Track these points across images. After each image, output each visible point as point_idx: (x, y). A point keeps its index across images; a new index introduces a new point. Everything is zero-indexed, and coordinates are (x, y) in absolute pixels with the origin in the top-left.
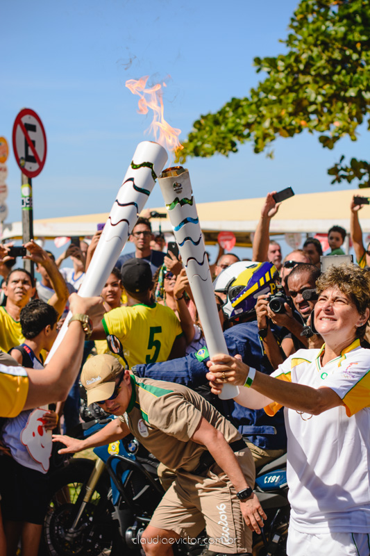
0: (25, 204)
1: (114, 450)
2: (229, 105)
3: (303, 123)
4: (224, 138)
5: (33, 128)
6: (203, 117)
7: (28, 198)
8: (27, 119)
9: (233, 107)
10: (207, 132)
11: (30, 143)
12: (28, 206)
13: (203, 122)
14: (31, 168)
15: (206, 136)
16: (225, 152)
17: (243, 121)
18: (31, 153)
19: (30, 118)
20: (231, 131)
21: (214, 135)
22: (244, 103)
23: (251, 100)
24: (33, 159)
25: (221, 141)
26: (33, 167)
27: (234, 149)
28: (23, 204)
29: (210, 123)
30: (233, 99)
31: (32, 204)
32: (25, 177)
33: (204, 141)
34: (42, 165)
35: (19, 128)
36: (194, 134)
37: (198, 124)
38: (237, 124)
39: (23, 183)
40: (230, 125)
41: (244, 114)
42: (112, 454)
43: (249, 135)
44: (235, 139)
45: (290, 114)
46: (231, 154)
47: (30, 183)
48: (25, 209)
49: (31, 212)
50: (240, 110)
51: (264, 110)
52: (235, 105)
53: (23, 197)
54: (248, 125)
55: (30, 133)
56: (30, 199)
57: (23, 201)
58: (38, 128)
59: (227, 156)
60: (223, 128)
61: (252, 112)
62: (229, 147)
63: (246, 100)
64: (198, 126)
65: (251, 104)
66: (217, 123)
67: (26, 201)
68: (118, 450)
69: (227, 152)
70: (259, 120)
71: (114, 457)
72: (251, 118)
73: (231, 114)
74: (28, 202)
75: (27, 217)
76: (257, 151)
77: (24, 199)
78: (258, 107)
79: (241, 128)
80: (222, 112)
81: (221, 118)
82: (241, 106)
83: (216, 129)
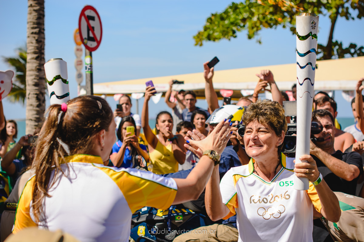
0: (87, 69)
1: (142, 233)
2: (231, 7)
3: (280, 19)
4: (228, 28)
5: (93, 18)
6: (213, 15)
7: (89, 65)
8: (88, 13)
9: (234, 8)
10: (216, 25)
11: (90, 29)
12: (90, 70)
13: (213, 18)
14: (91, 45)
15: (215, 28)
16: (228, 37)
17: (241, 17)
18: (91, 35)
19: (90, 12)
20: (232, 23)
21: (221, 26)
22: (240, 7)
23: (245, 4)
24: (93, 39)
25: (226, 30)
26: (93, 44)
27: (235, 35)
28: (86, 69)
29: (218, 19)
30: (233, 3)
31: (92, 69)
32: (88, 51)
33: (214, 31)
34: (99, 43)
35: (83, 18)
36: (208, 26)
37: (210, 20)
38: (236, 19)
39: (86, 55)
40: (232, 20)
41: (241, 13)
42: (140, 236)
43: (244, 26)
44: (234, 28)
45: (271, 13)
46: (232, 39)
47: (91, 55)
48: (87, 73)
49: (91, 75)
50: (238, 10)
51: (253, 10)
52: (235, 7)
53: (86, 64)
54: (244, 20)
55: (91, 22)
56: (91, 66)
57: (86, 67)
58: (96, 18)
59: (229, 40)
60: (227, 22)
61: (246, 11)
62: (231, 33)
63: (242, 3)
64: (210, 21)
65: (245, 7)
66: (222, 19)
67: (88, 67)
68: (144, 233)
69: (230, 37)
70: (250, 16)
71: (141, 238)
72: (245, 15)
73: (232, 13)
74: (89, 68)
75: (89, 78)
76: (250, 38)
77: (87, 66)
78: (250, 8)
79: (239, 21)
80: (226, 12)
81: (225, 16)
82: (239, 8)
83: (221, 22)
